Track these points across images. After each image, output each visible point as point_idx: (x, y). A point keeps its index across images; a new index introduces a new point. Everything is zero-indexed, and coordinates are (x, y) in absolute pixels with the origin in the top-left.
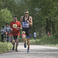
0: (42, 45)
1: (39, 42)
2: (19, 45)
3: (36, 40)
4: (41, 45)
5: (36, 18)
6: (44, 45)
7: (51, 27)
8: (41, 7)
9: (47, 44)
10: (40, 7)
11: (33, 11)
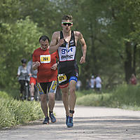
0: (116, 107)
1: (108, 100)
2: (57, 106)
3: (101, 95)
4: (112, 107)
5: (100, 41)
6: (120, 106)
7: (137, 64)
8: (114, 16)
9: (128, 104)
10: (110, 14)
11: (93, 25)
